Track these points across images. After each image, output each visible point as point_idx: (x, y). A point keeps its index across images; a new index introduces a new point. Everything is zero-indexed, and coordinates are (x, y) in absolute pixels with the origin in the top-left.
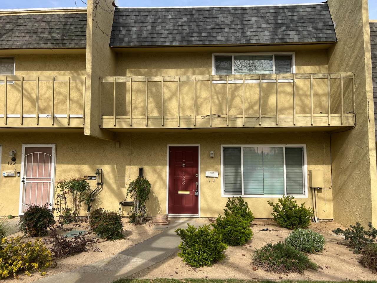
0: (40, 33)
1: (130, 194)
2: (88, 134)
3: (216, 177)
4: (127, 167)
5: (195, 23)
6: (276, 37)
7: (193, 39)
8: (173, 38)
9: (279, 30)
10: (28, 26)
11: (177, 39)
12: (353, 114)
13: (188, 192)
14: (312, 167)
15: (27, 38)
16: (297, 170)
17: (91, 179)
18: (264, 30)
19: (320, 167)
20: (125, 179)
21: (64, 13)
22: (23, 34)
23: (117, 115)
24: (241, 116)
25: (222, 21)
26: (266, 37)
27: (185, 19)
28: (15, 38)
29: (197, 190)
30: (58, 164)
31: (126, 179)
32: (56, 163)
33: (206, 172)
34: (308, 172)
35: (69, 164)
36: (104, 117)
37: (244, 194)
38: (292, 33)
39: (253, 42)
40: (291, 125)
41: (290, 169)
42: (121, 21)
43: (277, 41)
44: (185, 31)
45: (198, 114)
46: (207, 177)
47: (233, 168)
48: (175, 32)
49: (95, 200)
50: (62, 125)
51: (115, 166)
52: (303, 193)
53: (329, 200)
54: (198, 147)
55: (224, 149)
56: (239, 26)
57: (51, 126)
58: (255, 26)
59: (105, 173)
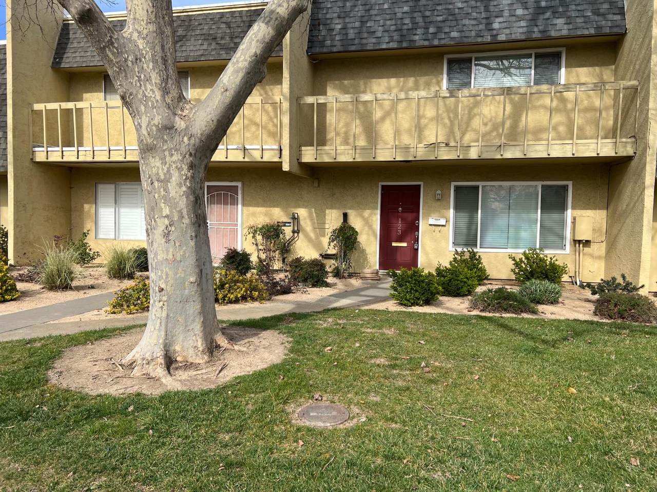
0: (220, 39)
1: (332, 244)
2: (287, 170)
3: (443, 226)
4: (327, 211)
5: (420, 14)
6: (536, 29)
7: (417, 38)
8: (390, 38)
9: (541, 17)
10: (205, 30)
11: (395, 38)
12: (633, 140)
13: (405, 244)
14: (578, 213)
15: (205, 47)
16: (555, 216)
17: (285, 226)
18: (520, 18)
19: (589, 213)
20: (325, 226)
21: (247, 9)
22: (200, 42)
23: (318, 145)
24: (476, 144)
25: (459, 8)
26: (521, 30)
27: (406, 9)
28: (192, 48)
29: (416, 242)
30: (246, 206)
31: (327, 226)
32: (243, 205)
33: (430, 219)
34: (571, 219)
35: (258, 207)
36: (303, 148)
37: (480, 248)
38: (560, 22)
39: (502, 37)
40: (545, 155)
41: (546, 216)
42: (320, 16)
43: (536, 35)
44: (405, 27)
45: (420, 142)
46: (430, 225)
47: (467, 214)
48: (393, 28)
49: (290, 250)
50: (255, 159)
51: (313, 210)
52: (563, 247)
53: (599, 258)
54: (420, 186)
55: (457, 188)
56: (483, 15)
57: (242, 160)
58: (506, 13)
59: (301, 218)
